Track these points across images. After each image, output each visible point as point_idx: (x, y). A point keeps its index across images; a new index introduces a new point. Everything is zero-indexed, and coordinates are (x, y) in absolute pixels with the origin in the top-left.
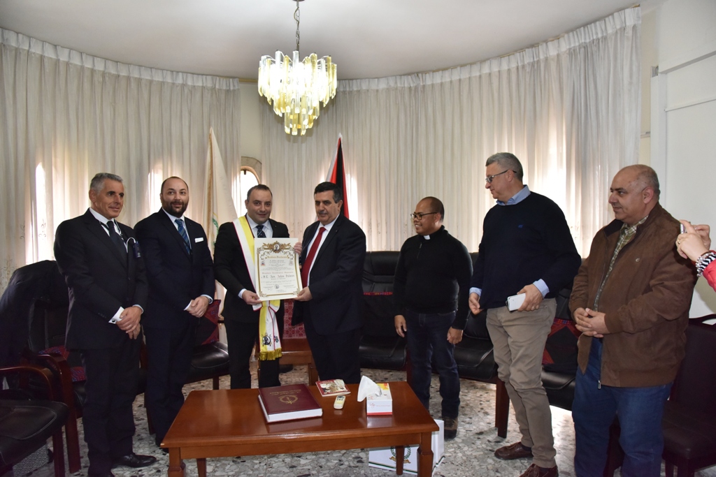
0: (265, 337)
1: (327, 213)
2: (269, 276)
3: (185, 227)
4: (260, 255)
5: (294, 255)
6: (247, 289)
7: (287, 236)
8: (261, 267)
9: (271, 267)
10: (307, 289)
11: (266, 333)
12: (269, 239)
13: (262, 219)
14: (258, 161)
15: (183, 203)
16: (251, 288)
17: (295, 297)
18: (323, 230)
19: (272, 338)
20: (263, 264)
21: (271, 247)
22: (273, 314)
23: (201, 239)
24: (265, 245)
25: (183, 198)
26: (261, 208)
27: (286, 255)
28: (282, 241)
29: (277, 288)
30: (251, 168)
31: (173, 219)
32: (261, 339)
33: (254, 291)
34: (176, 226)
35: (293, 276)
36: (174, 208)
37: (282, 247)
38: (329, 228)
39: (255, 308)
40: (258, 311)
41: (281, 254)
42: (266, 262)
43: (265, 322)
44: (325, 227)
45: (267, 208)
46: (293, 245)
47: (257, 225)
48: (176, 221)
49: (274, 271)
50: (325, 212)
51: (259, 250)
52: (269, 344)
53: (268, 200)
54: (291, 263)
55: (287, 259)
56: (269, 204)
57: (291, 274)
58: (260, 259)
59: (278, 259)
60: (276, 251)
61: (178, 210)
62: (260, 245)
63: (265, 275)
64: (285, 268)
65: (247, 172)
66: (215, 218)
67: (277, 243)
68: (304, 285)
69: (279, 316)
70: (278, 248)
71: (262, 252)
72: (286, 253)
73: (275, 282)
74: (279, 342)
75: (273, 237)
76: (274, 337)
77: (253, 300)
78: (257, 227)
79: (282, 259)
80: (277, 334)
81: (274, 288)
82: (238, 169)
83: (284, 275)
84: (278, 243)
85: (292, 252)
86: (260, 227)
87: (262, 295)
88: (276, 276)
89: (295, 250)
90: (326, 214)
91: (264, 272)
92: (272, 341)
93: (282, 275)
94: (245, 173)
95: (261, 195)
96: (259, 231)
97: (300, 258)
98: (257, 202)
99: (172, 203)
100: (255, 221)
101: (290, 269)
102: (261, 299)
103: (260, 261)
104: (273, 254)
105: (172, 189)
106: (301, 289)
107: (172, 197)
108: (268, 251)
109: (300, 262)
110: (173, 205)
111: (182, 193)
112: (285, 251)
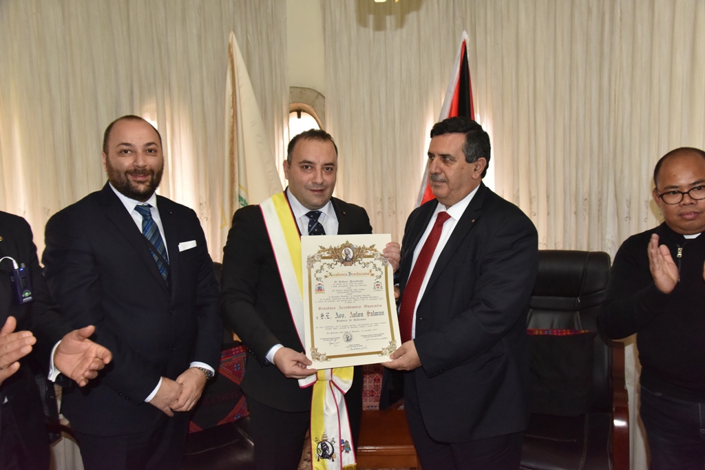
0: (323, 444)
1: (446, 181)
2: (332, 314)
3: (157, 219)
4: (313, 271)
5: (383, 268)
6: (285, 346)
7: (368, 230)
8: (316, 296)
9: (335, 294)
10: (411, 345)
11: (324, 436)
12: (333, 238)
13: (316, 200)
14: (319, 94)
15: (152, 172)
16: (294, 343)
17: (385, 359)
18: (444, 217)
19: (337, 445)
20: (320, 289)
21: (335, 254)
22: (339, 396)
23: (191, 244)
24: (323, 249)
25: (151, 161)
26: (315, 177)
27: (366, 270)
28: (357, 240)
29: (348, 339)
30: (307, 107)
31: (130, 204)
32: (314, 445)
33: (299, 348)
34: (138, 219)
35: (382, 313)
36: (134, 184)
37: (360, 253)
38: (457, 211)
39: (303, 383)
40: (310, 388)
41: (356, 267)
42: (328, 284)
43: (322, 414)
44: (450, 212)
45: (328, 178)
46: (381, 248)
47: (308, 211)
48: (137, 208)
49: (343, 304)
50: (441, 177)
51: (311, 260)
52: (330, 457)
53: (329, 161)
54: (378, 285)
55: (369, 277)
56: (330, 167)
57: (377, 310)
58: (313, 279)
59: (353, 278)
60: (346, 262)
61: (142, 188)
62: (314, 251)
63: (325, 312)
64: (365, 297)
65: (302, 114)
66: (243, 195)
67: (347, 245)
68: (405, 337)
69: (353, 399)
70: (351, 256)
71: (317, 266)
72: (366, 265)
73: (344, 327)
74: (351, 452)
75: (341, 232)
76: (341, 441)
77: (298, 370)
78: (308, 215)
79: (359, 278)
80: (347, 436)
81: (342, 341)
82: (285, 110)
83: (364, 311)
84: (350, 246)
85: (379, 264)
86: (314, 216)
87: (317, 356)
88: (347, 313)
89: (385, 257)
90: (443, 181)
91: (323, 305)
92: (337, 451)
93: (359, 311)
94: (299, 116)
95: (315, 152)
96: (311, 223)
97: (396, 273)
98: (307, 165)
99: (127, 172)
100: (304, 202)
101: (375, 298)
102: (315, 365)
103: (315, 283)
104: (340, 268)
105: (126, 144)
106: (399, 344)
107: (127, 162)
108: (331, 261)
109: (395, 281)
110: (130, 177)
111: (150, 151)
112: (365, 260)
